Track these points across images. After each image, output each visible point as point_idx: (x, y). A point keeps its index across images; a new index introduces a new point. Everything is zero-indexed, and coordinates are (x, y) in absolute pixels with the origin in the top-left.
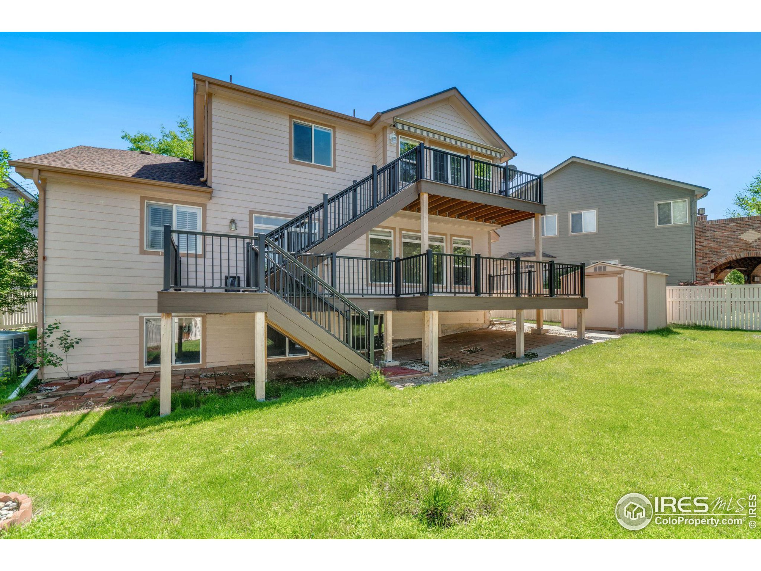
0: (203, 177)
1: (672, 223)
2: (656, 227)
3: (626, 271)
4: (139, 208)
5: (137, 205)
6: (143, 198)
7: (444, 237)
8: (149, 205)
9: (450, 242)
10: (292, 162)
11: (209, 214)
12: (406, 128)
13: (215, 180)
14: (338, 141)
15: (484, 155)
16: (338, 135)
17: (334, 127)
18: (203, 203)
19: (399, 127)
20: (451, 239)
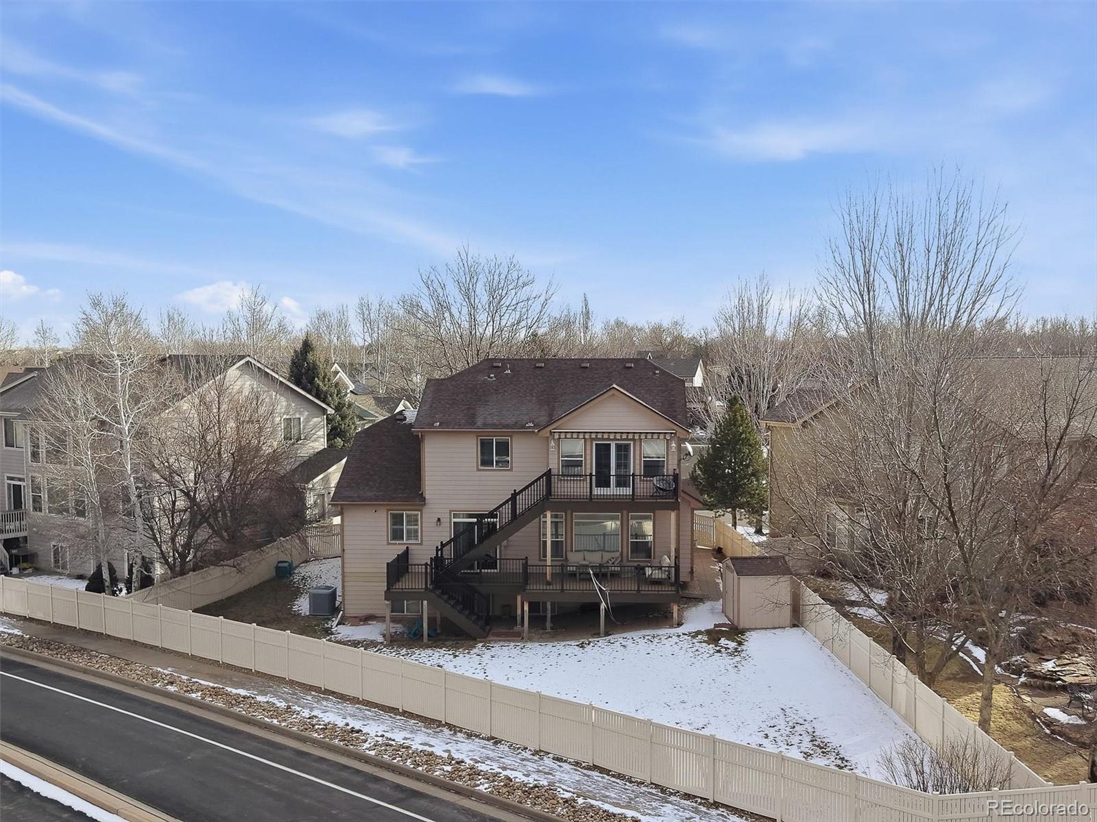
0: (421, 491)
4: (386, 517)
5: (384, 514)
6: (388, 510)
7: (620, 514)
8: (392, 513)
9: (625, 519)
10: (479, 470)
11: (424, 515)
12: (562, 435)
13: (427, 492)
14: (514, 446)
15: (652, 439)
16: (514, 442)
17: (511, 436)
18: (420, 509)
19: (556, 436)
20: (628, 516)
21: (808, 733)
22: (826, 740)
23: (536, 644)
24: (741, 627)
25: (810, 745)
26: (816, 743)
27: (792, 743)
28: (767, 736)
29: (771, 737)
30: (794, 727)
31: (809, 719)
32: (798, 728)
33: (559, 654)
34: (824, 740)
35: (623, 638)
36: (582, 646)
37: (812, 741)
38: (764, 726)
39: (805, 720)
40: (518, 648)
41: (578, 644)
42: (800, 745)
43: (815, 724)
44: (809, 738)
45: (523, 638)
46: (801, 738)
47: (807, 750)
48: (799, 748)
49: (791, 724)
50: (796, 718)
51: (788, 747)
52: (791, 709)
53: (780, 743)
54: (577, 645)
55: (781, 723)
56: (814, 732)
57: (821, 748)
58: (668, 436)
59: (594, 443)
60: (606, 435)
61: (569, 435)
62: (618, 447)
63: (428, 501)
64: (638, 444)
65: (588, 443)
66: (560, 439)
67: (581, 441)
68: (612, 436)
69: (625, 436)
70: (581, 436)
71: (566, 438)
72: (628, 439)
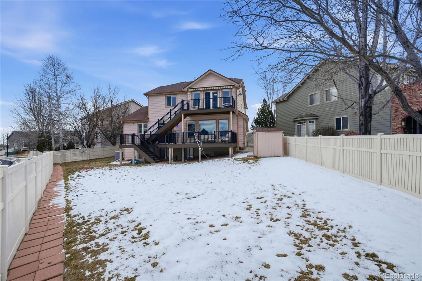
0: (148, 116)
4: (137, 125)
6: (137, 123)
7: (215, 121)
8: (139, 124)
9: (217, 122)
10: (166, 107)
11: (149, 124)
12: (192, 90)
13: (150, 116)
14: (178, 98)
15: (225, 89)
16: (178, 96)
17: (176, 94)
18: (147, 122)
19: (190, 90)
20: (218, 121)
21: (298, 205)
22: (324, 216)
24: (259, 156)
25: (302, 222)
26: (311, 219)
27: (278, 218)
28: (249, 208)
29: (254, 209)
30: (282, 199)
31: (297, 192)
32: (285, 200)
34: (320, 215)
37: (303, 216)
38: (251, 197)
39: (293, 194)
42: (288, 220)
43: (303, 197)
44: (300, 212)
45: (168, 163)
46: (289, 211)
47: (298, 231)
48: (287, 225)
49: (279, 196)
50: (284, 191)
51: (271, 223)
52: (280, 186)
53: (262, 217)
55: (269, 196)
56: (304, 205)
57: (321, 228)
58: (231, 87)
59: (204, 92)
60: (208, 89)
61: (194, 90)
62: (213, 93)
63: (150, 119)
64: (220, 91)
65: (202, 92)
66: (191, 91)
67: (199, 92)
68: (210, 88)
69: (215, 88)
70: (199, 89)
71: (194, 91)
72: (216, 89)
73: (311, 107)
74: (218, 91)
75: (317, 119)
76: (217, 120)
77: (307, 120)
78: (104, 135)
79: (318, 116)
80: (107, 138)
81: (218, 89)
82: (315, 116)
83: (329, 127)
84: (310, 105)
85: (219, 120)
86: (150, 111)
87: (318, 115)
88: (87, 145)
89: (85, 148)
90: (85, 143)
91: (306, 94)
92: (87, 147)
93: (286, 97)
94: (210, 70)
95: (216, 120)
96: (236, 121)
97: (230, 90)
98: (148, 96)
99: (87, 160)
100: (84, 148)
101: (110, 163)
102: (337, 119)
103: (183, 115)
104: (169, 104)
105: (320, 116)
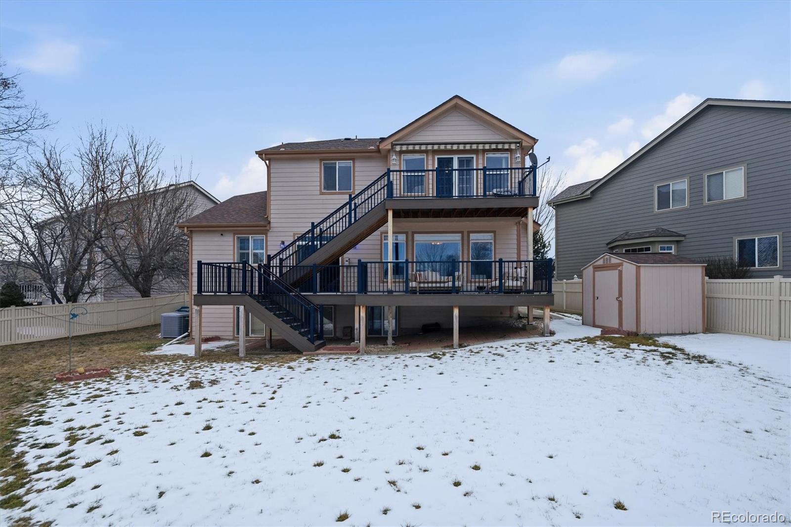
0: (266, 215)
1: (724, 199)
2: (704, 205)
3: (624, 263)
4: (232, 240)
5: (231, 239)
6: (235, 234)
7: (460, 234)
8: (238, 238)
9: (466, 238)
10: (322, 194)
11: (269, 239)
12: (404, 148)
13: (272, 216)
14: (356, 169)
15: (497, 150)
16: (356, 165)
17: (353, 159)
18: (265, 232)
19: (398, 148)
20: (469, 237)
23: (374, 357)
24: (643, 333)
33: (406, 366)
35: (488, 347)
36: (435, 356)
40: (350, 360)
41: (429, 354)
45: (358, 352)
54: (429, 356)
58: (513, 147)
59: (436, 157)
60: (449, 147)
61: (411, 148)
62: (461, 161)
63: (272, 225)
64: (480, 157)
65: (430, 158)
66: (401, 152)
67: (424, 156)
68: (455, 147)
69: (468, 147)
70: (423, 147)
71: (408, 152)
72: (470, 150)
73: (661, 214)
74: (474, 156)
75: (678, 242)
76: (466, 234)
77: (657, 245)
78: (118, 269)
79: (684, 236)
80: (125, 276)
81: (476, 152)
82: (674, 234)
83: (719, 261)
84: (658, 209)
85: (471, 235)
86: (272, 202)
87: (683, 233)
88: (65, 293)
89: (60, 302)
90: (60, 288)
91: (649, 184)
92: (64, 301)
93: (589, 192)
94: (457, 97)
95: (462, 233)
96: (515, 237)
97: (508, 155)
98: (269, 160)
99: (65, 338)
100: (57, 303)
101: (151, 348)
102: (741, 243)
103: (390, 214)
104: (329, 184)
105: (687, 236)
